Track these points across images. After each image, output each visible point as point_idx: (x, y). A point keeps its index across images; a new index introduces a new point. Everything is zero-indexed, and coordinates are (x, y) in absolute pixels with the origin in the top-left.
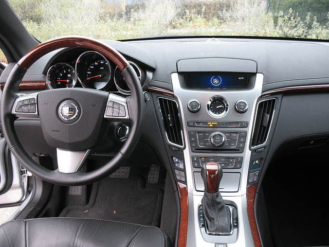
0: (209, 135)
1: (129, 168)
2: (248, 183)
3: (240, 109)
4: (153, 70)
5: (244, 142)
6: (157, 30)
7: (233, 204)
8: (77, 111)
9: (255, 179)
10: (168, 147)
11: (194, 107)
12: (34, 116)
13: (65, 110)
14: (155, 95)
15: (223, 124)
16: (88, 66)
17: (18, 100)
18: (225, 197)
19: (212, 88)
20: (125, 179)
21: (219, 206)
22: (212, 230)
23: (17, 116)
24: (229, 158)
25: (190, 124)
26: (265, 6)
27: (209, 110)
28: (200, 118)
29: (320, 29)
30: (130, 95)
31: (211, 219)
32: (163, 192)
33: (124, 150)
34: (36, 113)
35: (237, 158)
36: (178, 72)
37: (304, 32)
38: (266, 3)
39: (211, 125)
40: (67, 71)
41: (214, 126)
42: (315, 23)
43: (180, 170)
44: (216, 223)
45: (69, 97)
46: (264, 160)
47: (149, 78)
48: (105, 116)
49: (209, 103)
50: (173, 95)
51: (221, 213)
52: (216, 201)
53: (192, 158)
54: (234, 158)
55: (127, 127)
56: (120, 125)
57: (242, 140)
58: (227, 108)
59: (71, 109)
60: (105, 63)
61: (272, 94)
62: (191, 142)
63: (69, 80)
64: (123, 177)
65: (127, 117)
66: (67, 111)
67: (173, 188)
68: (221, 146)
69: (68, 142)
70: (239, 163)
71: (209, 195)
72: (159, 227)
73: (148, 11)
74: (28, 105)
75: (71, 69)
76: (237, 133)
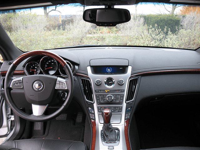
0: (106, 96)
1: (66, 115)
2: (125, 119)
3: (121, 84)
4: (78, 65)
5: (123, 99)
6: (80, 35)
7: (118, 129)
8: (42, 86)
9: (129, 117)
10: (86, 102)
11: (98, 83)
12: (21, 88)
13: (36, 85)
14: (79, 77)
15: (112, 90)
16: (46, 63)
17: (13, 81)
18: (114, 126)
19: (107, 73)
20: (64, 120)
21: (111, 130)
22: (107, 141)
23: (12, 88)
24: (115, 107)
25: (96, 91)
26: (143, 21)
27: (105, 84)
28: (101, 88)
29: (172, 35)
30: (67, 78)
31: (107, 136)
32: (84, 127)
33: (65, 104)
34: (22, 87)
35: (119, 107)
36: (90, 66)
37: (163, 37)
38: (143, 19)
39: (107, 92)
40: (35, 65)
41: (108, 92)
42: (169, 32)
43: (92, 113)
44: (109, 137)
45: (38, 79)
46: (132, 108)
47: (76, 69)
48: (56, 88)
49: (106, 81)
50: (88, 77)
51: (112, 133)
52: (109, 128)
53: (98, 107)
54: (118, 107)
55: (66, 93)
56: (62, 92)
57: (122, 98)
58: (114, 83)
59: (39, 85)
60: (54, 61)
61: (136, 76)
62: (97, 100)
63: (36, 69)
64: (63, 119)
65: (66, 88)
66: (38, 86)
67: (89, 123)
68: (111, 101)
69: (38, 101)
70: (121, 109)
71: (106, 125)
72: (83, 141)
73: (75, 24)
74: (18, 83)
75: (37, 64)
76: (119, 95)
